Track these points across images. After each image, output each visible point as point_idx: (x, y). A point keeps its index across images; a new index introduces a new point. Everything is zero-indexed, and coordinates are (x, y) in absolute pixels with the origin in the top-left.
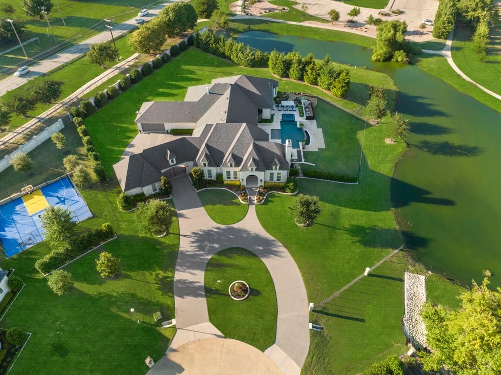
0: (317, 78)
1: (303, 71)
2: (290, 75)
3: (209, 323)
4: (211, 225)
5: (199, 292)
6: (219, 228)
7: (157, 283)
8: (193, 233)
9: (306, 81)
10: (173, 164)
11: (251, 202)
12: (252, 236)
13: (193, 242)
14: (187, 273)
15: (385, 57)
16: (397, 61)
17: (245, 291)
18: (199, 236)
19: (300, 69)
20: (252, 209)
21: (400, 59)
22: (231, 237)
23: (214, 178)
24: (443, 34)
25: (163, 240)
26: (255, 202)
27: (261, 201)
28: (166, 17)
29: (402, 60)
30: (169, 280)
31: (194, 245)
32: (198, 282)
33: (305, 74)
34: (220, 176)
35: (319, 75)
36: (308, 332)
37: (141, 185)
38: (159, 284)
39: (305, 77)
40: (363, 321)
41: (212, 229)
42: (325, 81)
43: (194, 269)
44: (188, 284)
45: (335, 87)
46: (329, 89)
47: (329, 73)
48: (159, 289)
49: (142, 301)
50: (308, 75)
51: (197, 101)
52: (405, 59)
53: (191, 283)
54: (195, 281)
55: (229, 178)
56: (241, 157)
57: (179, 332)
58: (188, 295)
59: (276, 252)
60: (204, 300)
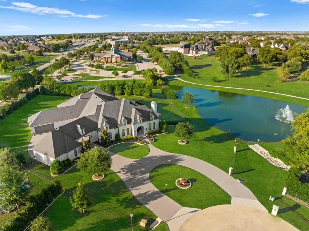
0: (132, 91)
1: (123, 89)
2: (115, 93)
3: (184, 207)
4: (129, 161)
5: (155, 196)
6: (136, 161)
7: (121, 205)
8: (122, 169)
9: (126, 94)
10: (83, 134)
11: (147, 143)
12: (159, 158)
13: (126, 173)
14: (134, 190)
15: (153, 84)
16: (159, 84)
17: (188, 182)
18: (126, 169)
19: (121, 88)
20: (150, 146)
21: (161, 83)
22: (147, 162)
23: (113, 139)
24: (171, 72)
25: (105, 180)
26: (149, 142)
27: (152, 140)
28: (17, 78)
29: (162, 83)
30: (128, 199)
31: (128, 174)
32: (149, 191)
33: (124, 90)
34: (117, 136)
35: (133, 89)
36: (240, 183)
37: (66, 151)
38: (124, 205)
39: (125, 92)
40: (253, 170)
41: (132, 163)
42: (138, 91)
43: (137, 186)
44: (143, 195)
45: (144, 92)
46: (141, 95)
47: (139, 86)
48: (126, 207)
49: (116, 220)
50: (126, 90)
51: (74, 104)
52: (163, 82)
53: (145, 193)
54: (146, 191)
55: (124, 135)
56: (129, 117)
57: (168, 223)
58: (149, 201)
59: (179, 159)
60: (165, 197)
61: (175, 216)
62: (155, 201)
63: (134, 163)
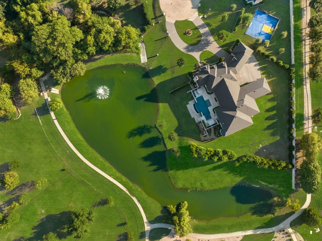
3: (192, 21)
4: (208, 49)
6: (205, 49)
8: (212, 43)
11: (201, 63)
13: (210, 40)
17: (187, 33)
18: (210, 43)
20: (199, 60)
26: (199, 63)
27: (198, 65)
30: (209, 26)
31: (209, 40)
32: (201, 30)
36: (167, 30)
40: (155, 41)
43: (205, 33)
44: (203, 28)
48: (210, 23)
57: (198, 16)
58: (201, 25)
59: (185, 49)
60: (197, 26)
61: (195, 18)
62: (199, 25)
63: (206, 48)
